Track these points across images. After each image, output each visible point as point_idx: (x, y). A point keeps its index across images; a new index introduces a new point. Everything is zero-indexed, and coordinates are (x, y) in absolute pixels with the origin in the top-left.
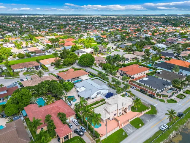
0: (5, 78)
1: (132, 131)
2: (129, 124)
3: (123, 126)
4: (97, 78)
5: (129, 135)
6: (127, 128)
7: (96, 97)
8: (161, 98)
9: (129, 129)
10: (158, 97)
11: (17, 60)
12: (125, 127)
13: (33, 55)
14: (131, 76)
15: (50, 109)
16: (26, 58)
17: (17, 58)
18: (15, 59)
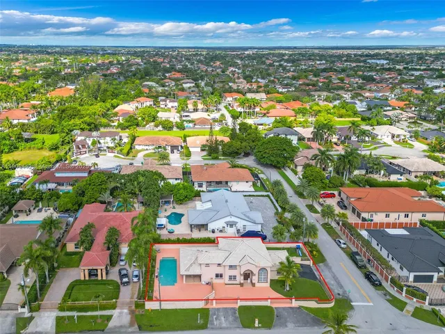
0: (115, 156)
1: (224, 325)
2: (234, 309)
3: (215, 305)
4: (268, 196)
5: (212, 328)
6: (221, 314)
7: (221, 231)
8: (403, 297)
9: (223, 318)
10: (393, 291)
11: (160, 131)
12: (218, 309)
13: (191, 125)
14: (360, 214)
15: (108, 218)
16: (175, 129)
17: (160, 128)
18: (157, 129)
